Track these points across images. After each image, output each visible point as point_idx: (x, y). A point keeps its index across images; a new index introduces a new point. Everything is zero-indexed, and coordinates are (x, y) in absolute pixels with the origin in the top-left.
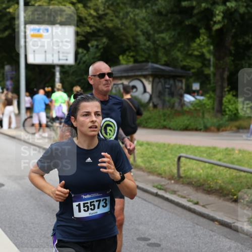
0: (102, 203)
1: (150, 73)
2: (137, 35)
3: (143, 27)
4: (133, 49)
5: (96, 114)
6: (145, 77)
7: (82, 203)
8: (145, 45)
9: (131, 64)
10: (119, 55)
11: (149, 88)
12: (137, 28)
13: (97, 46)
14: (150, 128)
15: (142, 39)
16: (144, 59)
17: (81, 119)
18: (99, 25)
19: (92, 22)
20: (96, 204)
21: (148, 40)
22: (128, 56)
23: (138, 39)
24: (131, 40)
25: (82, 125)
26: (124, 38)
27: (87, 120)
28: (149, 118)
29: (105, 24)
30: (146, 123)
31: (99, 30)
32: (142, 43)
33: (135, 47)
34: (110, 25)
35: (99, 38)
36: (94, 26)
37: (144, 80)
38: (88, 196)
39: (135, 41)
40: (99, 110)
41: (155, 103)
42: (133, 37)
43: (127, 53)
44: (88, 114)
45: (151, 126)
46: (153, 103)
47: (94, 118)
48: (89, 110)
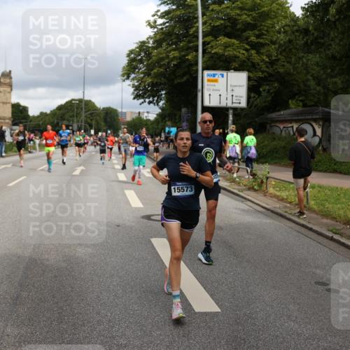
0: (189, 189)
1: (321, 117)
2: (308, 80)
3: (314, 72)
4: (303, 93)
5: (187, 139)
6: (315, 120)
7: (176, 187)
8: (315, 89)
9: (300, 109)
10: (289, 99)
11: (319, 132)
12: (308, 73)
13: (269, 91)
14: (320, 171)
15: (312, 83)
16: (313, 103)
17: (178, 141)
18: (270, 71)
19: (264, 67)
20: (185, 189)
21: (319, 85)
22: (297, 100)
23: (308, 83)
24: (302, 85)
25: (179, 145)
26: (295, 83)
27: (181, 143)
28: (320, 161)
29: (276, 69)
30: (316, 166)
31: (271, 75)
32: (312, 88)
33: (305, 91)
34: (281, 70)
35: (270, 83)
36: (266, 71)
37: (314, 124)
38: (180, 184)
39: (306, 85)
40: (189, 137)
41: (325, 147)
42: (303, 82)
43: (297, 97)
44: (182, 139)
45: (321, 169)
46: (323, 146)
47: (185, 141)
48: (183, 136)
